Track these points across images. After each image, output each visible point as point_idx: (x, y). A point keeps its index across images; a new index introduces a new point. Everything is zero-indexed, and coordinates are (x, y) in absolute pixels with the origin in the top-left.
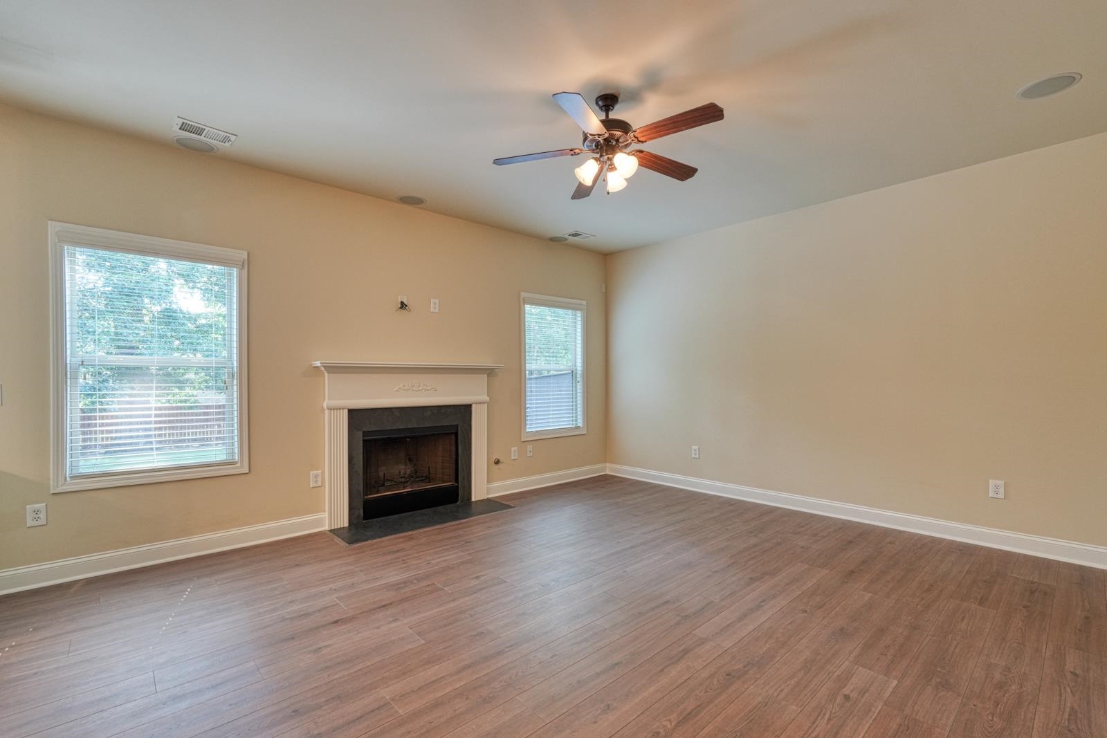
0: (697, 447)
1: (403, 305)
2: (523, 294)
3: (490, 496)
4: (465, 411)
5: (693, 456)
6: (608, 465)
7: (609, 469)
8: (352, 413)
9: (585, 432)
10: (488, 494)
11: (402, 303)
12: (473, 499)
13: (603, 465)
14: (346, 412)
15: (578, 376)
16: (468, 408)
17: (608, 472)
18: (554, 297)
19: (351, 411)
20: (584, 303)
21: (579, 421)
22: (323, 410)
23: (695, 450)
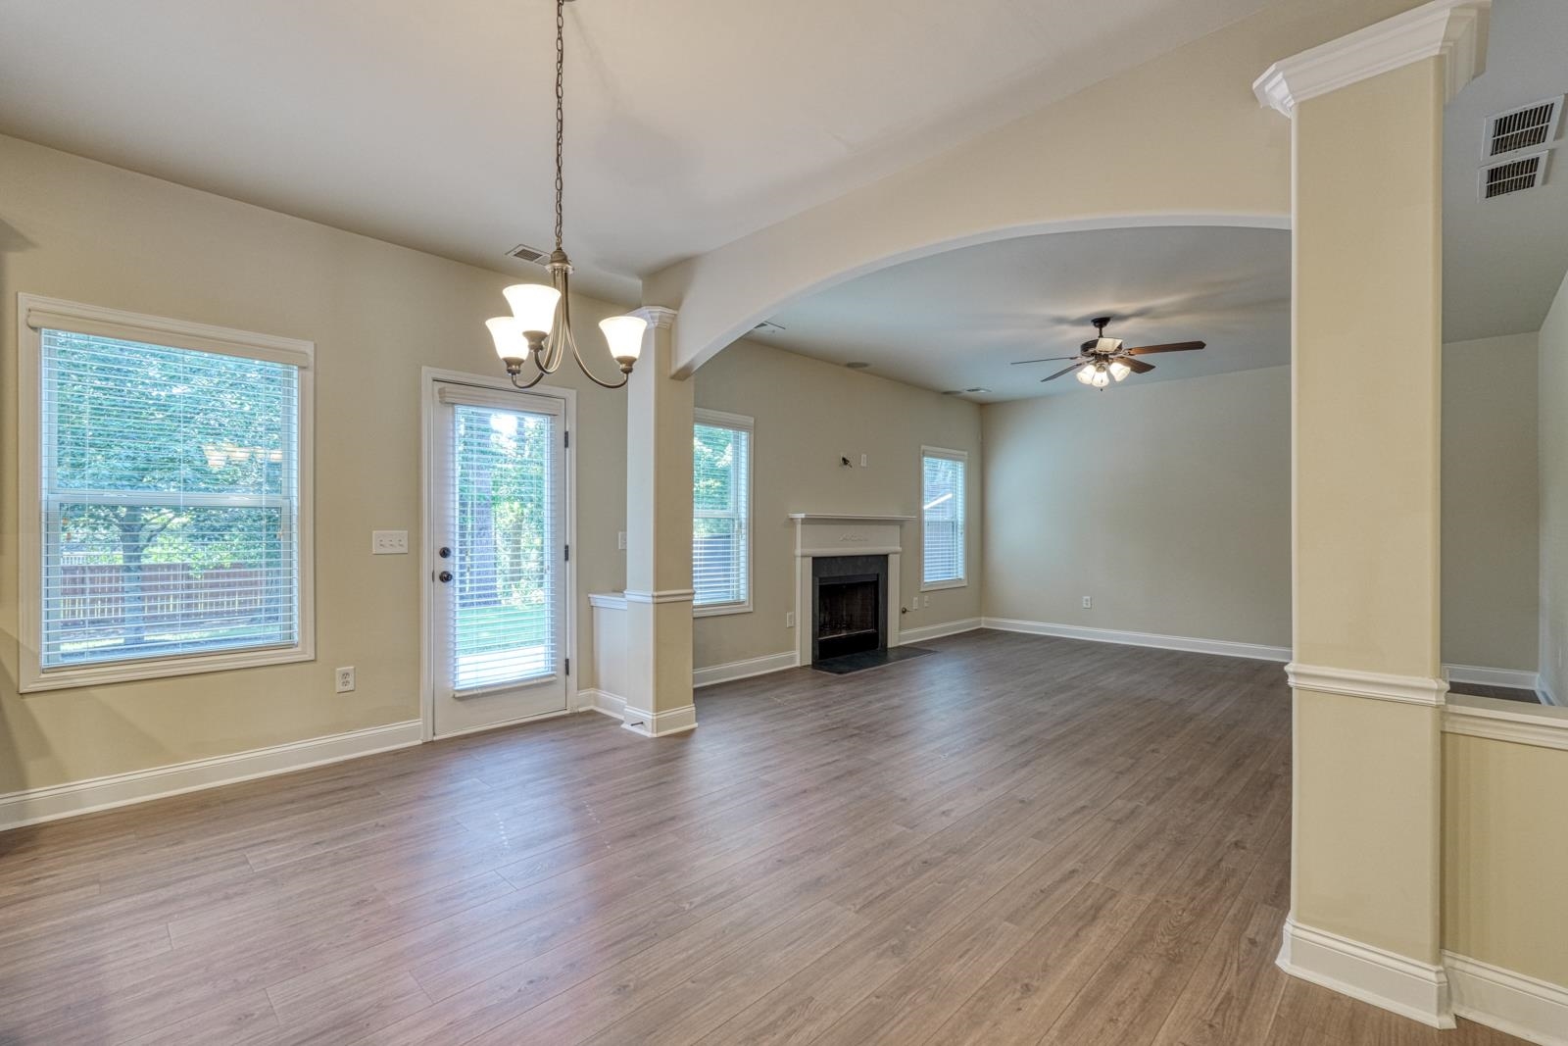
0: (1088, 598)
1: (845, 461)
2: (923, 447)
3: (901, 644)
4: (883, 559)
5: (1085, 606)
6: (983, 618)
7: (985, 623)
8: (815, 560)
9: (966, 584)
10: (900, 641)
11: (844, 459)
12: (889, 646)
13: (978, 619)
14: (811, 559)
15: (959, 527)
16: (886, 557)
17: (983, 626)
18: (945, 447)
19: (814, 558)
20: (966, 453)
21: (960, 573)
22: (795, 557)
23: (1087, 600)
